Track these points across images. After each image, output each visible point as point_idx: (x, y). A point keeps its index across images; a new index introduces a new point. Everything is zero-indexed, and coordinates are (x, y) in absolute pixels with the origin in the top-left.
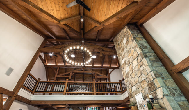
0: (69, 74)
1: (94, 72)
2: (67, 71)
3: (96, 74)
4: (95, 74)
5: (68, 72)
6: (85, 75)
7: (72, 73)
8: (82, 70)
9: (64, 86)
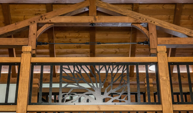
0: (23, 33)
1: (144, 18)
2: (13, 17)
3: (153, 30)
4: (147, 28)
5: (17, 21)
6: (99, 36)
7: (39, 26)
8: (87, 13)
9: (13, 87)
